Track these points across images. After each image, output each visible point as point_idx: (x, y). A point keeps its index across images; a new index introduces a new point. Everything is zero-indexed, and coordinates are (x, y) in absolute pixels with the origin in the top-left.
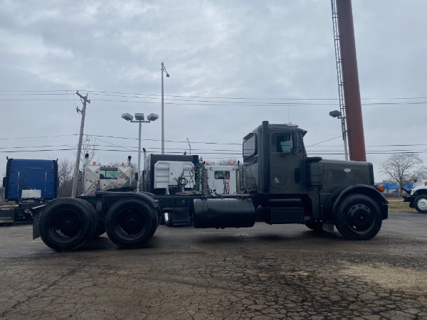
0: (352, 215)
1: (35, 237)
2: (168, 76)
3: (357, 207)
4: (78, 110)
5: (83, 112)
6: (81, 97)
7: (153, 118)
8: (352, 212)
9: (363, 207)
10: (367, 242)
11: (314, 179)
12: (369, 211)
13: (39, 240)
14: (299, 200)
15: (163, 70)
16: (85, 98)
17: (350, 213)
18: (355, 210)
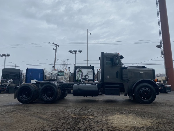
0: (141, 92)
1: (15, 98)
2: (91, 34)
3: (144, 89)
4: (54, 50)
5: (56, 50)
6: (55, 44)
7: (80, 51)
8: (141, 91)
9: (147, 89)
10: (149, 105)
11: (124, 76)
12: (149, 91)
13: (16, 99)
14: (119, 85)
15: (87, 32)
16: (56, 45)
17: (140, 92)
18: (143, 90)
